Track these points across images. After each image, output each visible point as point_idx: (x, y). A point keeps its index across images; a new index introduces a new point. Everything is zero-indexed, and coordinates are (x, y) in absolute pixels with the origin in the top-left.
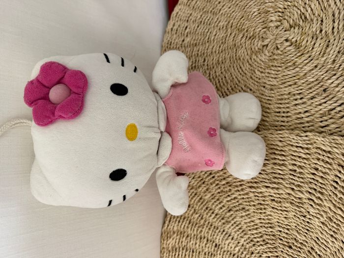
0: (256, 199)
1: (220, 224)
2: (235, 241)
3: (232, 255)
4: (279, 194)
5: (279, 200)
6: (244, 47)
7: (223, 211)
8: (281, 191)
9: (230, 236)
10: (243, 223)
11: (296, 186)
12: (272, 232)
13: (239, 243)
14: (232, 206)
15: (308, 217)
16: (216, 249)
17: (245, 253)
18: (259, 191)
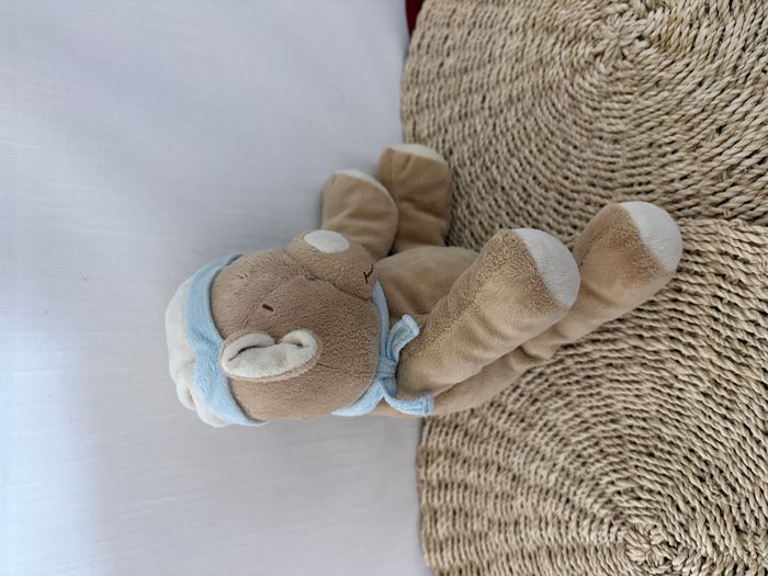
0: (578, 370)
1: (518, 432)
2: (549, 461)
3: (544, 491)
4: (618, 351)
5: (620, 362)
6: (558, 63)
8: (621, 345)
9: (537, 452)
10: (559, 423)
11: (645, 329)
12: (615, 430)
13: (555, 465)
14: (536, 391)
15: (677, 385)
16: (514, 484)
17: (567, 483)
18: (582, 350)
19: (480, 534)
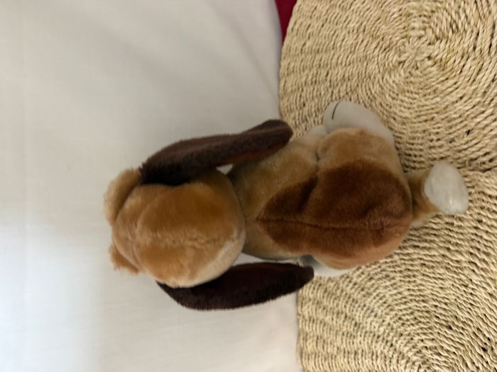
0: (402, 264)
1: (359, 296)
2: (379, 318)
3: (376, 337)
4: (430, 256)
5: (431, 264)
8: (433, 253)
9: (372, 311)
10: (387, 296)
11: (453, 245)
12: (425, 307)
13: (383, 321)
14: (372, 273)
15: (471, 286)
16: (356, 328)
17: (392, 334)
18: (406, 251)
19: (332, 356)
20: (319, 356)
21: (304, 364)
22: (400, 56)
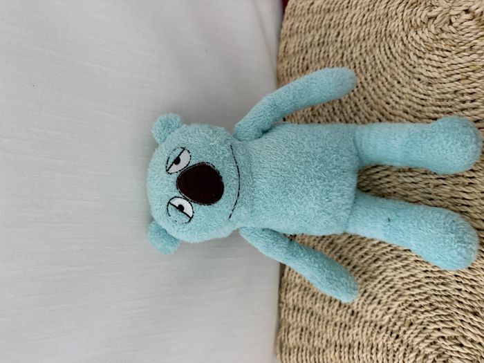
1: (360, 280)
2: (384, 306)
3: (378, 327)
6: (400, 18)
7: (365, 262)
9: (375, 298)
10: (396, 279)
12: (444, 291)
13: (389, 309)
14: (380, 253)
16: (353, 318)
17: (399, 324)
19: (319, 349)
20: (302, 351)
21: (284, 359)
22: (430, 11)
